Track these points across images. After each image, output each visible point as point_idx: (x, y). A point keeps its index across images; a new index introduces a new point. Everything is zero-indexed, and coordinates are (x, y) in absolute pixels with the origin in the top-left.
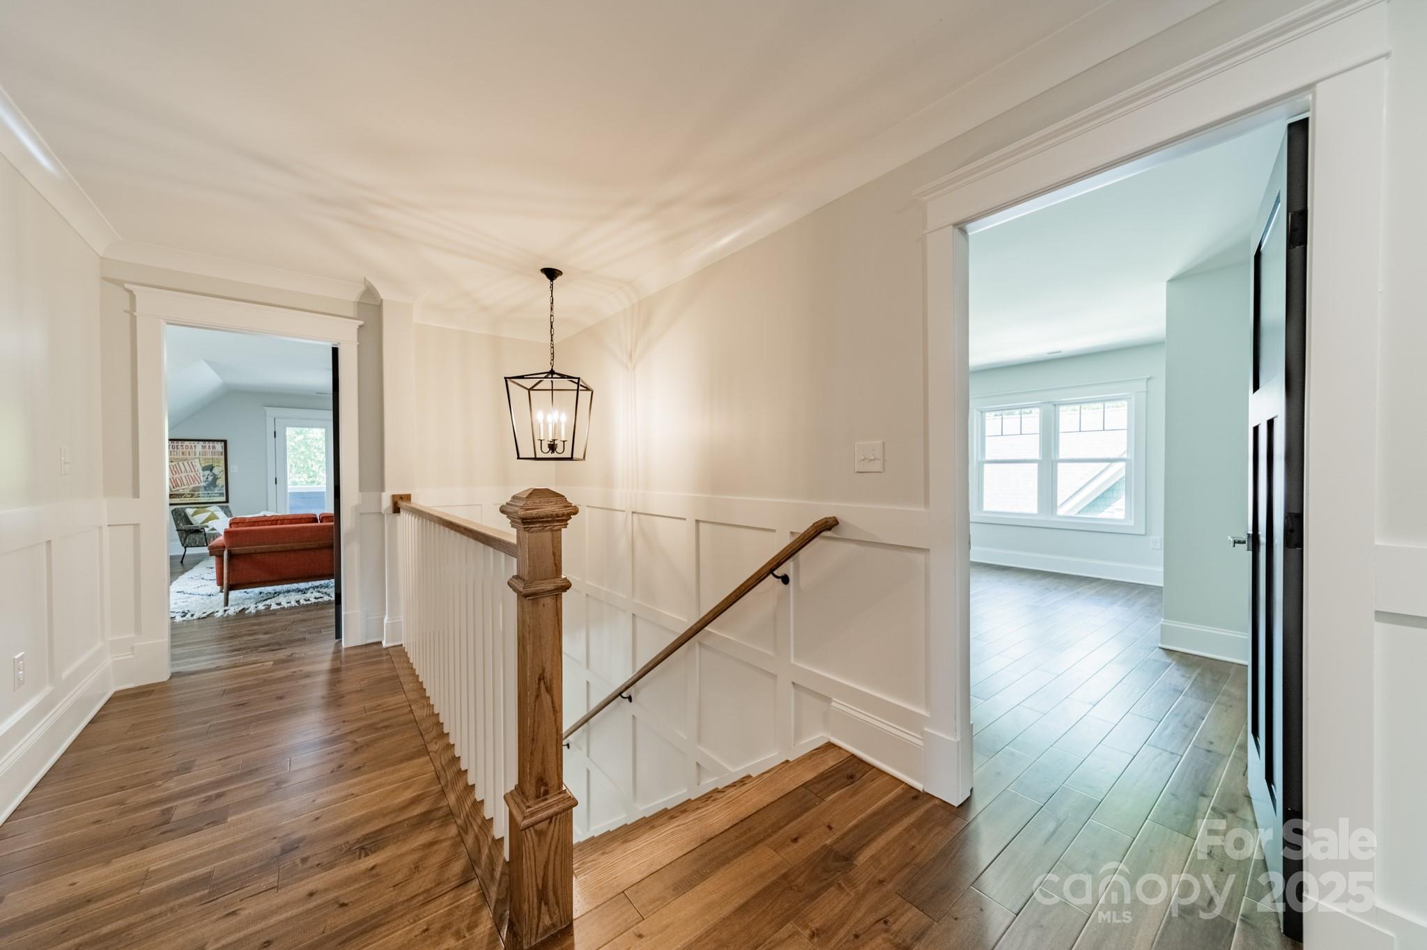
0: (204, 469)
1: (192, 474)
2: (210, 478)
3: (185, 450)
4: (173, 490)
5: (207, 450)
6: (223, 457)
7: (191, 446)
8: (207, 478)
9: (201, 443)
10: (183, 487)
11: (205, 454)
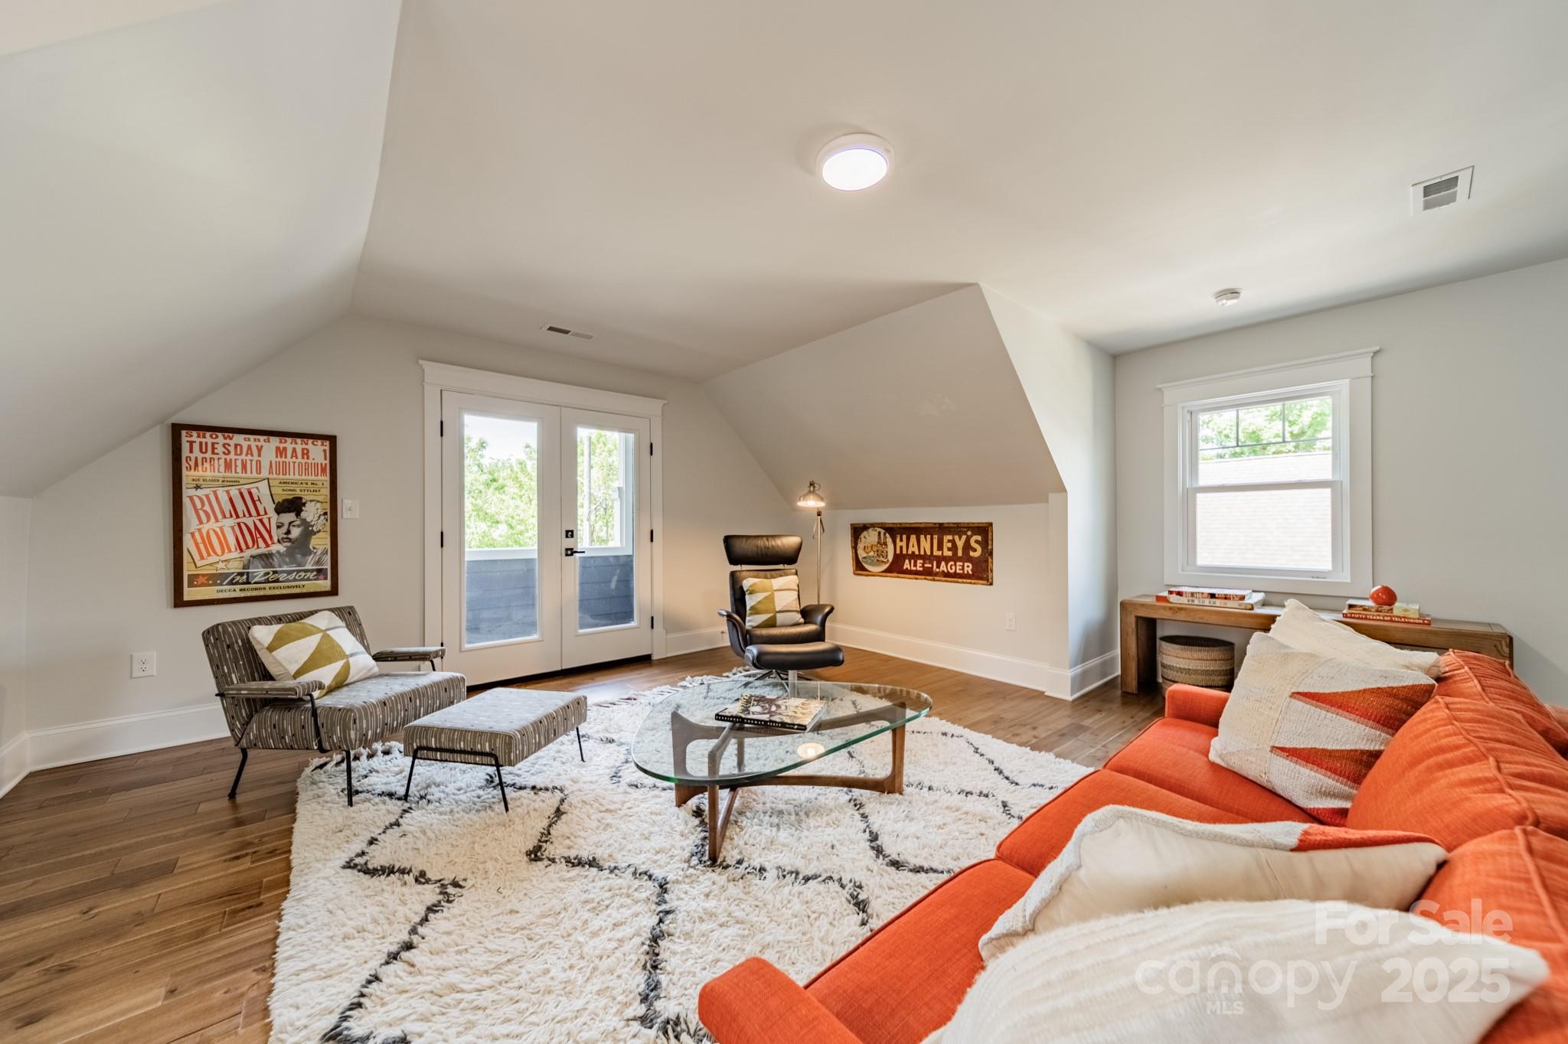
0: (282, 507)
1: (250, 522)
2: (296, 532)
3: (232, 456)
4: (199, 564)
5: (289, 459)
6: (327, 478)
7: (249, 447)
8: (288, 532)
9: (275, 441)
10: (227, 556)
11: (284, 468)
